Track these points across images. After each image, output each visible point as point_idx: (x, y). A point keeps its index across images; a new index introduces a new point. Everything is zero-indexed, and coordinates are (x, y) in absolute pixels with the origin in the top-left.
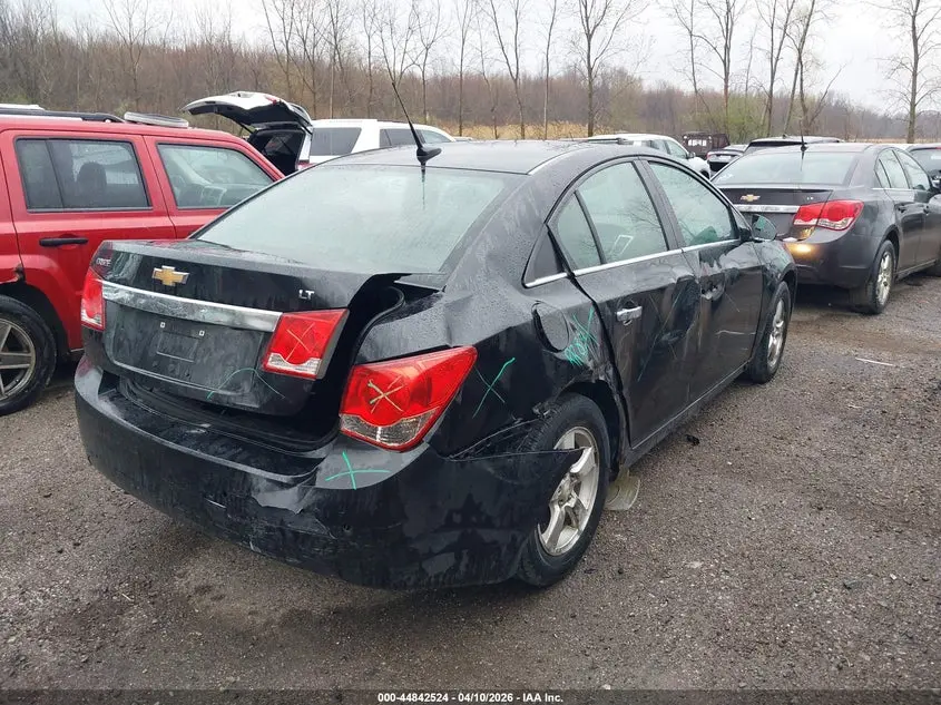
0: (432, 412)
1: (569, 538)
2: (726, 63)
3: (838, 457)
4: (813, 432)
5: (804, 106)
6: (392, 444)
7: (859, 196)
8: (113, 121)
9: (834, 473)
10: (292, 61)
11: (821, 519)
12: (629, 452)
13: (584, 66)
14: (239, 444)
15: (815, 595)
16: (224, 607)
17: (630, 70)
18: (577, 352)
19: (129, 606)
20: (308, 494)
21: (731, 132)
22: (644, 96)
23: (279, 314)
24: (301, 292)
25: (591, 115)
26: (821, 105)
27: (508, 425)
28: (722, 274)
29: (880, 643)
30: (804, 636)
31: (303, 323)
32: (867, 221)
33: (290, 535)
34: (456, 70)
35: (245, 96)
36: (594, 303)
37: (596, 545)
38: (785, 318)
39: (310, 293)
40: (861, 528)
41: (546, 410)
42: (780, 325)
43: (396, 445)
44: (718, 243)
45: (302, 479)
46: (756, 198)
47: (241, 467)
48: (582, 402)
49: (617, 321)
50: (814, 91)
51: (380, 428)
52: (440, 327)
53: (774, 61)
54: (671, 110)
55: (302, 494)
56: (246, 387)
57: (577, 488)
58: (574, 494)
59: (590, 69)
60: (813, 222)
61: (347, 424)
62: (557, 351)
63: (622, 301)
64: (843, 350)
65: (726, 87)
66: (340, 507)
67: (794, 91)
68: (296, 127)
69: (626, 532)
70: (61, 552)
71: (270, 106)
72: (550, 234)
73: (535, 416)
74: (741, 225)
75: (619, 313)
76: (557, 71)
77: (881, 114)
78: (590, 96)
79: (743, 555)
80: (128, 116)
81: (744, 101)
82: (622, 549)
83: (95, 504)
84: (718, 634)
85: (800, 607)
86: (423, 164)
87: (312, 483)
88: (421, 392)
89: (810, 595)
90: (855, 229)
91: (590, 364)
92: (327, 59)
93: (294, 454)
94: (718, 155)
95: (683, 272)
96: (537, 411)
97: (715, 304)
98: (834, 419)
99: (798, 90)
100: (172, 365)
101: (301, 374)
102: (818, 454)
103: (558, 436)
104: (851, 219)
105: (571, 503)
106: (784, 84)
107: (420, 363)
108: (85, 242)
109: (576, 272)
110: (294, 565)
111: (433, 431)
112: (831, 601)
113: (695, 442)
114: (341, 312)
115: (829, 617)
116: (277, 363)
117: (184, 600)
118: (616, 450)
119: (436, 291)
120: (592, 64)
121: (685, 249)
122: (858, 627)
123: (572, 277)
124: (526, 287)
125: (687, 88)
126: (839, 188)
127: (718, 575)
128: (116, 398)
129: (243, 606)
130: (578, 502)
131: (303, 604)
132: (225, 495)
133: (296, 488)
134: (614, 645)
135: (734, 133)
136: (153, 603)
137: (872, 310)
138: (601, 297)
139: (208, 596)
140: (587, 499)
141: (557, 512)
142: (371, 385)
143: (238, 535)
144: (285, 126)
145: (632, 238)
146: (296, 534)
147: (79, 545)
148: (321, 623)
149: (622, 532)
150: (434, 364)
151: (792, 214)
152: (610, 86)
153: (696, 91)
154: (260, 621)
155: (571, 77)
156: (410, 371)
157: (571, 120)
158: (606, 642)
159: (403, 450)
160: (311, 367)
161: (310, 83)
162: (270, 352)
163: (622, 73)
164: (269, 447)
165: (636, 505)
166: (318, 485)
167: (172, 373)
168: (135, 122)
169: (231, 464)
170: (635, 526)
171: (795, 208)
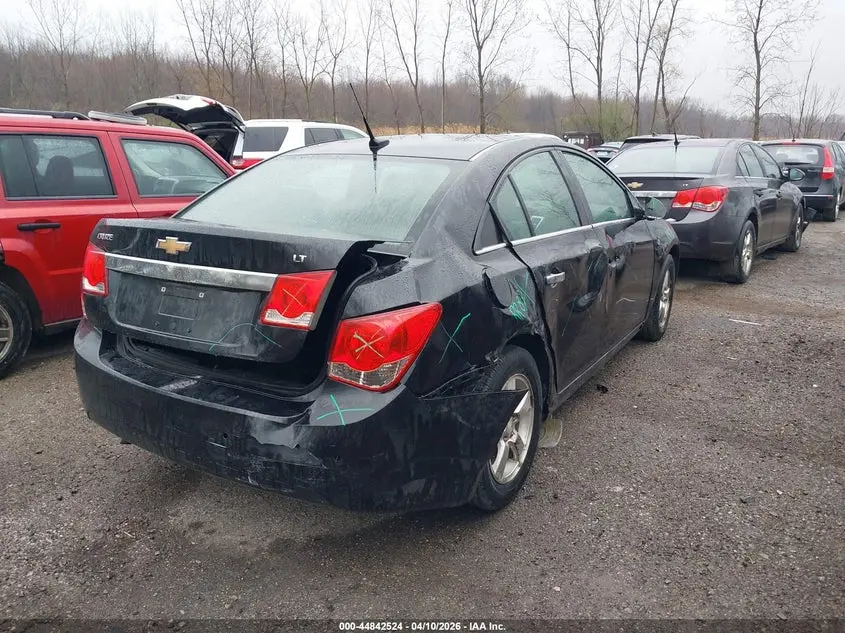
0: (406, 359)
1: (512, 470)
2: (599, 72)
3: (724, 399)
4: (701, 380)
5: (666, 110)
6: (374, 387)
7: (724, 183)
8: (80, 118)
9: (722, 412)
10: (212, 68)
11: (716, 449)
12: (557, 397)
13: (476, 74)
14: (236, 392)
15: (718, 509)
16: (217, 539)
17: (515, 78)
18: (519, 309)
19: (131, 542)
20: (302, 432)
21: (605, 132)
22: (527, 100)
23: (275, 276)
24: (295, 256)
25: (483, 118)
26: (680, 109)
27: (465, 371)
28: (623, 246)
29: (775, 544)
30: (712, 541)
31: (297, 284)
32: (732, 204)
33: (285, 468)
34: (362, 78)
35: (183, 98)
36: (529, 269)
37: (532, 477)
38: (671, 286)
39: (303, 257)
40: (749, 455)
41: (495, 358)
42: (667, 292)
43: (378, 387)
44: (619, 221)
45: (297, 419)
46: (640, 185)
47: (242, 411)
48: (521, 353)
49: (546, 283)
50: (673, 97)
51: (363, 373)
52: (411, 286)
53: (640, 71)
54: (552, 112)
55: (297, 432)
56: (246, 339)
57: (517, 426)
58: (515, 431)
59: (481, 77)
60: (689, 205)
61: (333, 370)
62: (504, 307)
63: (550, 268)
64: (718, 313)
65: (600, 92)
66: (331, 442)
67: (657, 97)
68: (230, 127)
69: (555, 465)
70: (61, 499)
71: (207, 107)
72: (491, 210)
73: (486, 363)
74: (636, 206)
75: (548, 277)
76: (451, 78)
77: (729, 116)
78: (482, 100)
79: (656, 480)
80: (92, 114)
81: (615, 105)
82: (554, 478)
83: (84, 458)
84: (644, 543)
85: (707, 518)
86: (375, 153)
87: (306, 421)
88: (398, 342)
89: (714, 509)
90: (722, 212)
91: (529, 319)
92: (244, 68)
93: (286, 399)
94: (596, 151)
95: (593, 244)
96: (488, 358)
97: (619, 273)
98: (716, 369)
99: (660, 96)
100: (174, 324)
101: (295, 327)
102: (707, 398)
103: (504, 380)
104: (719, 203)
105: (513, 439)
106: (649, 90)
107: (397, 317)
108: (58, 227)
109: (513, 243)
110: (289, 495)
111: (408, 375)
112: (732, 512)
113: (604, 390)
114: (330, 272)
115: (731, 525)
116: (274, 317)
117: (179, 535)
118: (547, 395)
119: (404, 258)
120: (482, 71)
121: (594, 225)
122: (756, 533)
123: (510, 247)
124: (475, 255)
125: (564, 93)
126: (709, 177)
127: (637, 496)
128: (114, 359)
129: (233, 538)
130: (519, 438)
131: (286, 534)
132: (226, 436)
133: (291, 427)
134: (557, 555)
135: (606, 133)
136: (153, 538)
137: (737, 280)
138: (535, 263)
139: (201, 530)
140: (525, 435)
141: (503, 446)
142: (356, 336)
143: (237, 471)
144: (220, 126)
145: (542, 218)
146: (291, 466)
147: (76, 492)
148: (305, 548)
149: (552, 465)
150: (409, 317)
151: (670, 198)
152: (497, 92)
153: (574, 96)
154: (251, 549)
155: (463, 85)
156: (388, 323)
157: (465, 122)
158: (552, 554)
159: (384, 391)
160: (305, 320)
161: (229, 88)
162: (267, 308)
163: (507, 80)
164: (263, 394)
165: (561, 442)
166: (312, 423)
167: (175, 331)
168: (98, 120)
169: (231, 409)
170: (563, 460)
171: (673, 193)
